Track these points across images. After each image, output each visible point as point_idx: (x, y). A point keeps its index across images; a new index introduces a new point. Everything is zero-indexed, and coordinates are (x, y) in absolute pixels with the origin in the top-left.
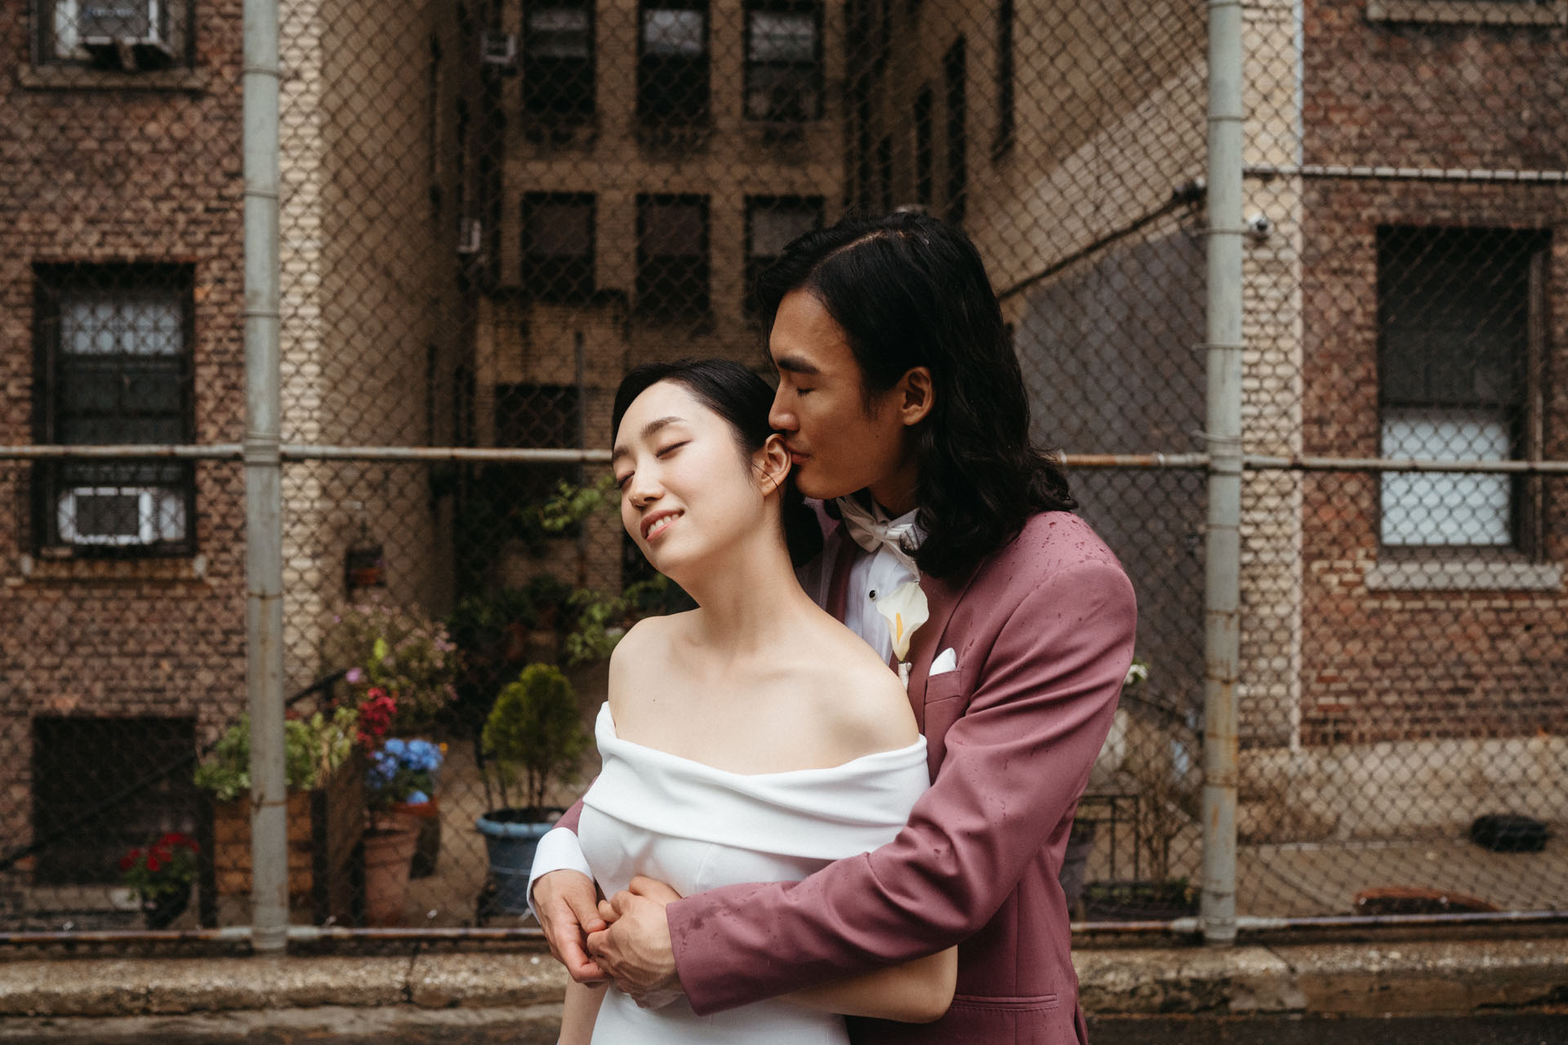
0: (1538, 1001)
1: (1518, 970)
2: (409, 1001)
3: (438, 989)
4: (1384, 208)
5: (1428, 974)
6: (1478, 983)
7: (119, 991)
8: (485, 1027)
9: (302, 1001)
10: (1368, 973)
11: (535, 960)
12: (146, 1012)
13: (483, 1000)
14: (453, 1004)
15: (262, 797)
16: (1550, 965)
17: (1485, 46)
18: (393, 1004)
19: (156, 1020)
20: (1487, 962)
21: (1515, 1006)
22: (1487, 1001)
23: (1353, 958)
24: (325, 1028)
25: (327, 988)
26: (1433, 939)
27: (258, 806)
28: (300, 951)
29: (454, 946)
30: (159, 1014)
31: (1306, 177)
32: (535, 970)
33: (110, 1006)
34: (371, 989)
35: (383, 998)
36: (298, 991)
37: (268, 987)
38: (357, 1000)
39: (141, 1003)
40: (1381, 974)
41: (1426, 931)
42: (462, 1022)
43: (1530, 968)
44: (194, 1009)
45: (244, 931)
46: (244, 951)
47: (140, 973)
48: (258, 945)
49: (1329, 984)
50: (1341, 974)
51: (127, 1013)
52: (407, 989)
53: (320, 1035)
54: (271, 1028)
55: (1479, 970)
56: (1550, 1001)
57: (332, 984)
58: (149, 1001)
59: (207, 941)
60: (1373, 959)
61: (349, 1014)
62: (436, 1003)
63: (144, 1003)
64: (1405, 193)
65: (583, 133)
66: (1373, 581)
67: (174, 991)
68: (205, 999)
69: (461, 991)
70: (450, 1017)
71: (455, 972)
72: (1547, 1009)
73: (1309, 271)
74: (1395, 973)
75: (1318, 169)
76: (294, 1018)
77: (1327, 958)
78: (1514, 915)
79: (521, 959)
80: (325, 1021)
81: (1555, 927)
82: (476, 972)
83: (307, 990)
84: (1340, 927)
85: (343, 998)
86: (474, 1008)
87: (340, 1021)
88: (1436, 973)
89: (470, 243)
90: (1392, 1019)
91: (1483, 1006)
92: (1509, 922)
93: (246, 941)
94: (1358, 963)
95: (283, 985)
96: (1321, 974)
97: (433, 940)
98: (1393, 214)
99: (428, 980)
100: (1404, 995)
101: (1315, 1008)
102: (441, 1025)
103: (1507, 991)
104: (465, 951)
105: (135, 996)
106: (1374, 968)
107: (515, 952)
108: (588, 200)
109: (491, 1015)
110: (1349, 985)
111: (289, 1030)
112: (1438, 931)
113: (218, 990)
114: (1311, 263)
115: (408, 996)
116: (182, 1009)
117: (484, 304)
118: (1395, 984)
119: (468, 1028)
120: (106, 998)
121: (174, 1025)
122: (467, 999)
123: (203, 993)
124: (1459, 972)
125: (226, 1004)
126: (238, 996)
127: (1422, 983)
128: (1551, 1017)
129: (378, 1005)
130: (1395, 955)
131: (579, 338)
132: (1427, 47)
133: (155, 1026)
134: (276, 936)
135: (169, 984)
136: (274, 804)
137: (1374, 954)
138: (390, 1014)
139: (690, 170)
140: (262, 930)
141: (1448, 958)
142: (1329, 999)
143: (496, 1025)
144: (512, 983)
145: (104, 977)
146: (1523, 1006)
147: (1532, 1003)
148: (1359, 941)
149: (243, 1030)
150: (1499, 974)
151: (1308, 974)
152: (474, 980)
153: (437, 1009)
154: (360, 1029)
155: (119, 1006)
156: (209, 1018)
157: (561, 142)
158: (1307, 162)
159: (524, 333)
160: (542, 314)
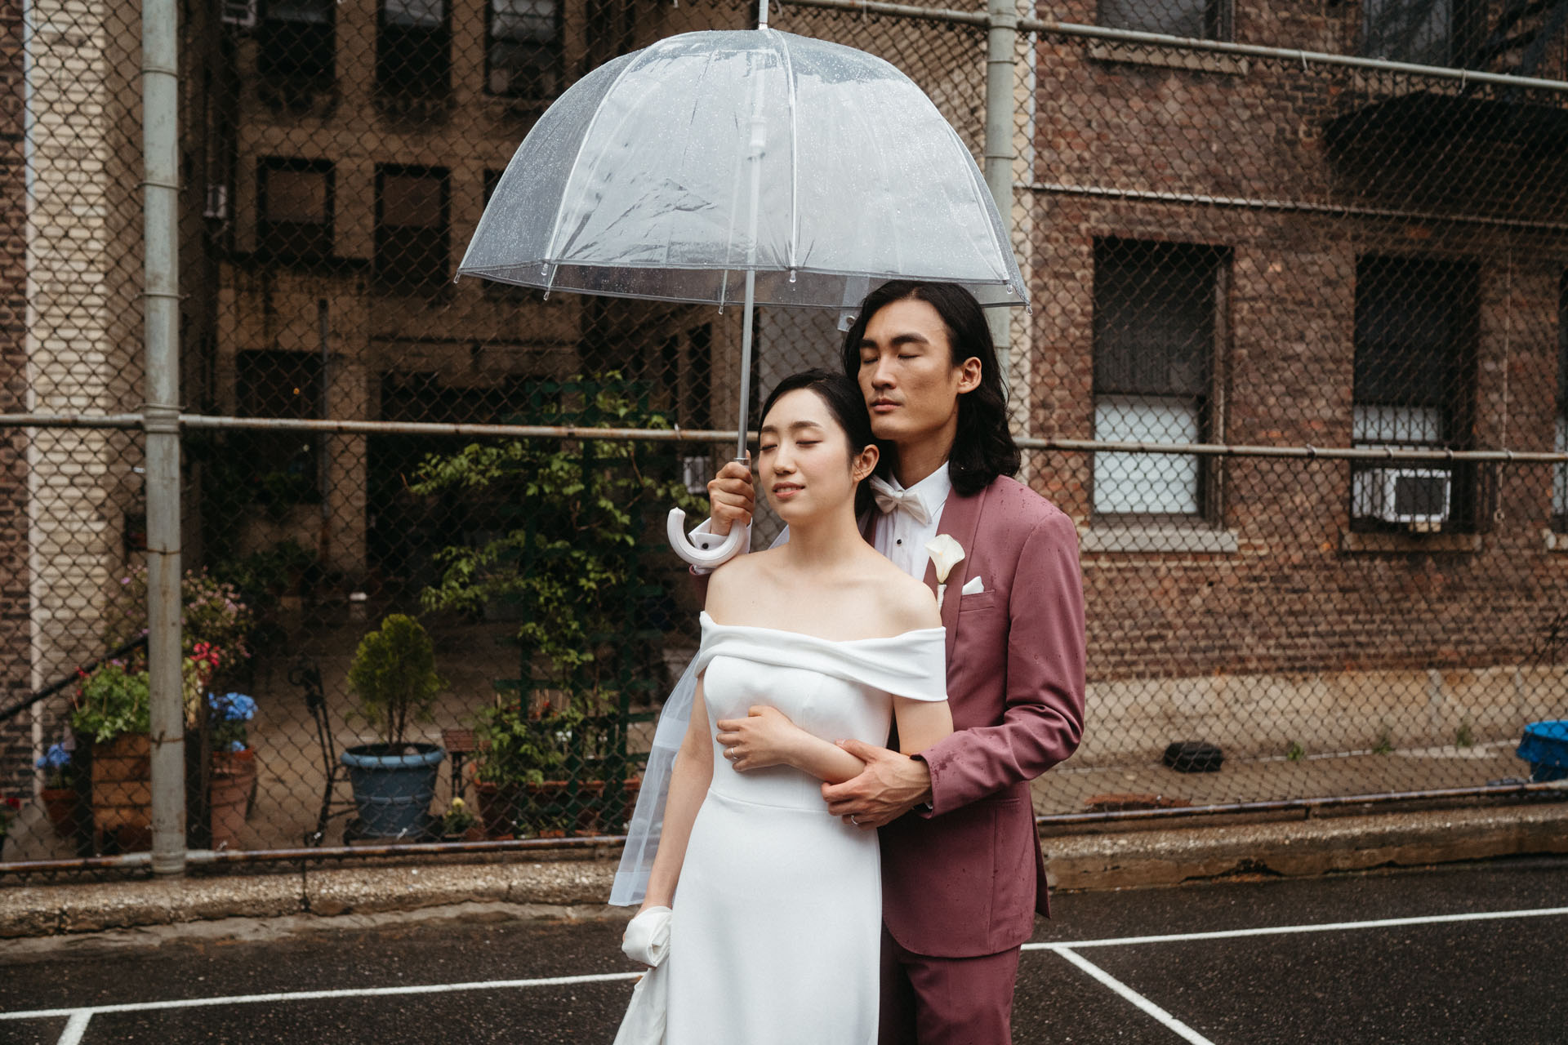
0: (1227, 873)
1: (1215, 848)
2: (307, 910)
3: (333, 898)
4: (1098, 222)
5: (1148, 855)
6: (1185, 861)
7: (33, 913)
8: (377, 929)
9: (207, 914)
10: (1103, 856)
11: (415, 872)
12: (60, 931)
13: (374, 906)
14: (347, 911)
15: (162, 734)
16: (1238, 844)
17: (1185, 89)
18: (292, 914)
19: (70, 938)
20: (1191, 844)
21: (1211, 878)
22: (1190, 874)
23: (1091, 845)
24: (232, 937)
25: (232, 901)
26: (1150, 829)
27: (159, 743)
28: (197, 872)
29: (338, 863)
30: (71, 932)
31: (1036, 191)
32: (417, 879)
33: (26, 927)
34: (273, 901)
35: (282, 909)
36: (204, 905)
37: (176, 904)
38: (260, 911)
39: (56, 923)
40: (1113, 856)
41: (1144, 823)
42: (357, 926)
43: (1223, 847)
44: (107, 927)
45: (146, 857)
46: (146, 875)
47: (51, 897)
48: (158, 868)
49: (1074, 866)
50: (1083, 858)
51: (44, 933)
52: (305, 900)
53: (228, 942)
54: (181, 939)
55: (1186, 850)
56: (1237, 872)
57: (236, 898)
58: (62, 921)
59: (108, 867)
60: (1107, 845)
61: (254, 923)
62: (331, 911)
63: (58, 923)
64: (1116, 209)
65: (321, 100)
66: (1088, 544)
67: (87, 911)
68: (117, 917)
69: (353, 899)
70: (345, 922)
71: (347, 884)
72: (1234, 879)
73: (1038, 275)
74: (1124, 856)
75: (1046, 185)
76: (202, 929)
77: (1071, 845)
78: (1211, 808)
79: (401, 871)
80: (232, 931)
81: (1241, 816)
82: (365, 883)
83: (213, 904)
84: (1080, 822)
85: (246, 909)
86: (365, 914)
87: (246, 931)
88: (1155, 854)
89: (216, 209)
90: (1122, 892)
91: (1188, 879)
92: (1207, 813)
93: (146, 865)
94: (1096, 849)
95: (191, 900)
96: (1067, 858)
97: (319, 858)
98: (1105, 228)
99: (324, 891)
100: (1130, 872)
101: (1062, 886)
102: (338, 929)
103: (1206, 866)
104: (350, 867)
105: (49, 917)
106: (1108, 852)
107: (396, 865)
108: (325, 167)
109: (381, 919)
110: (1089, 866)
111: (198, 940)
112: (1153, 823)
113: (129, 907)
114: (1039, 267)
115: (305, 906)
116: (94, 926)
117: (225, 270)
118: (1123, 864)
119: (363, 930)
120: (21, 920)
121: (87, 941)
122: (358, 906)
123: (115, 911)
124: (1172, 852)
125: (137, 920)
126: (148, 913)
127: (1144, 862)
128: (1238, 884)
129: (279, 915)
130: (1123, 842)
131: (323, 305)
132: (1138, 83)
133: (69, 943)
134: (175, 859)
135: (82, 905)
136: (174, 741)
137: (1107, 842)
138: (291, 922)
139: (433, 141)
140: (163, 854)
141: (1164, 842)
142: (1074, 878)
143: (387, 926)
144: (400, 890)
145: (15, 902)
146: (1217, 877)
147: (1223, 875)
148: (1094, 833)
149: (156, 942)
150: (1201, 853)
151: (1058, 859)
152: (365, 889)
153: (333, 916)
154: (263, 936)
155: (34, 927)
156: (121, 933)
157: (300, 108)
158: (1037, 178)
159: (268, 299)
160: (285, 282)
